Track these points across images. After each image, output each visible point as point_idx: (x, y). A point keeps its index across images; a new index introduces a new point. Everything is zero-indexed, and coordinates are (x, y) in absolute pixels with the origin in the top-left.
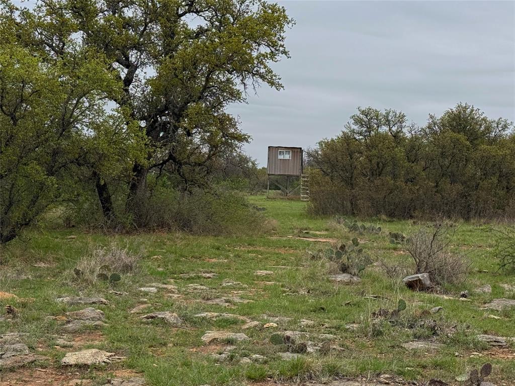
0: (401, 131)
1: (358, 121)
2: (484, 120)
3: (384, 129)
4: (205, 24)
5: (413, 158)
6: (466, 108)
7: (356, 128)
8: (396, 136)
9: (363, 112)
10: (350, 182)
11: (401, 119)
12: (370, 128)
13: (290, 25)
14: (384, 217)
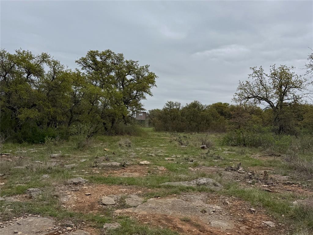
0: (179, 108)
1: (167, 105)
2: (201, 105)
3: (175, 107)
4: (132, 78)
5: (183, 115)
6: (196, 102)
7: (167, 107)
8: (178, 109)
9: (169, 102)
10: (166, 122)
11: (180, 104)
12: (171, 107)
13: (157, 78)
14: (176, 132)
